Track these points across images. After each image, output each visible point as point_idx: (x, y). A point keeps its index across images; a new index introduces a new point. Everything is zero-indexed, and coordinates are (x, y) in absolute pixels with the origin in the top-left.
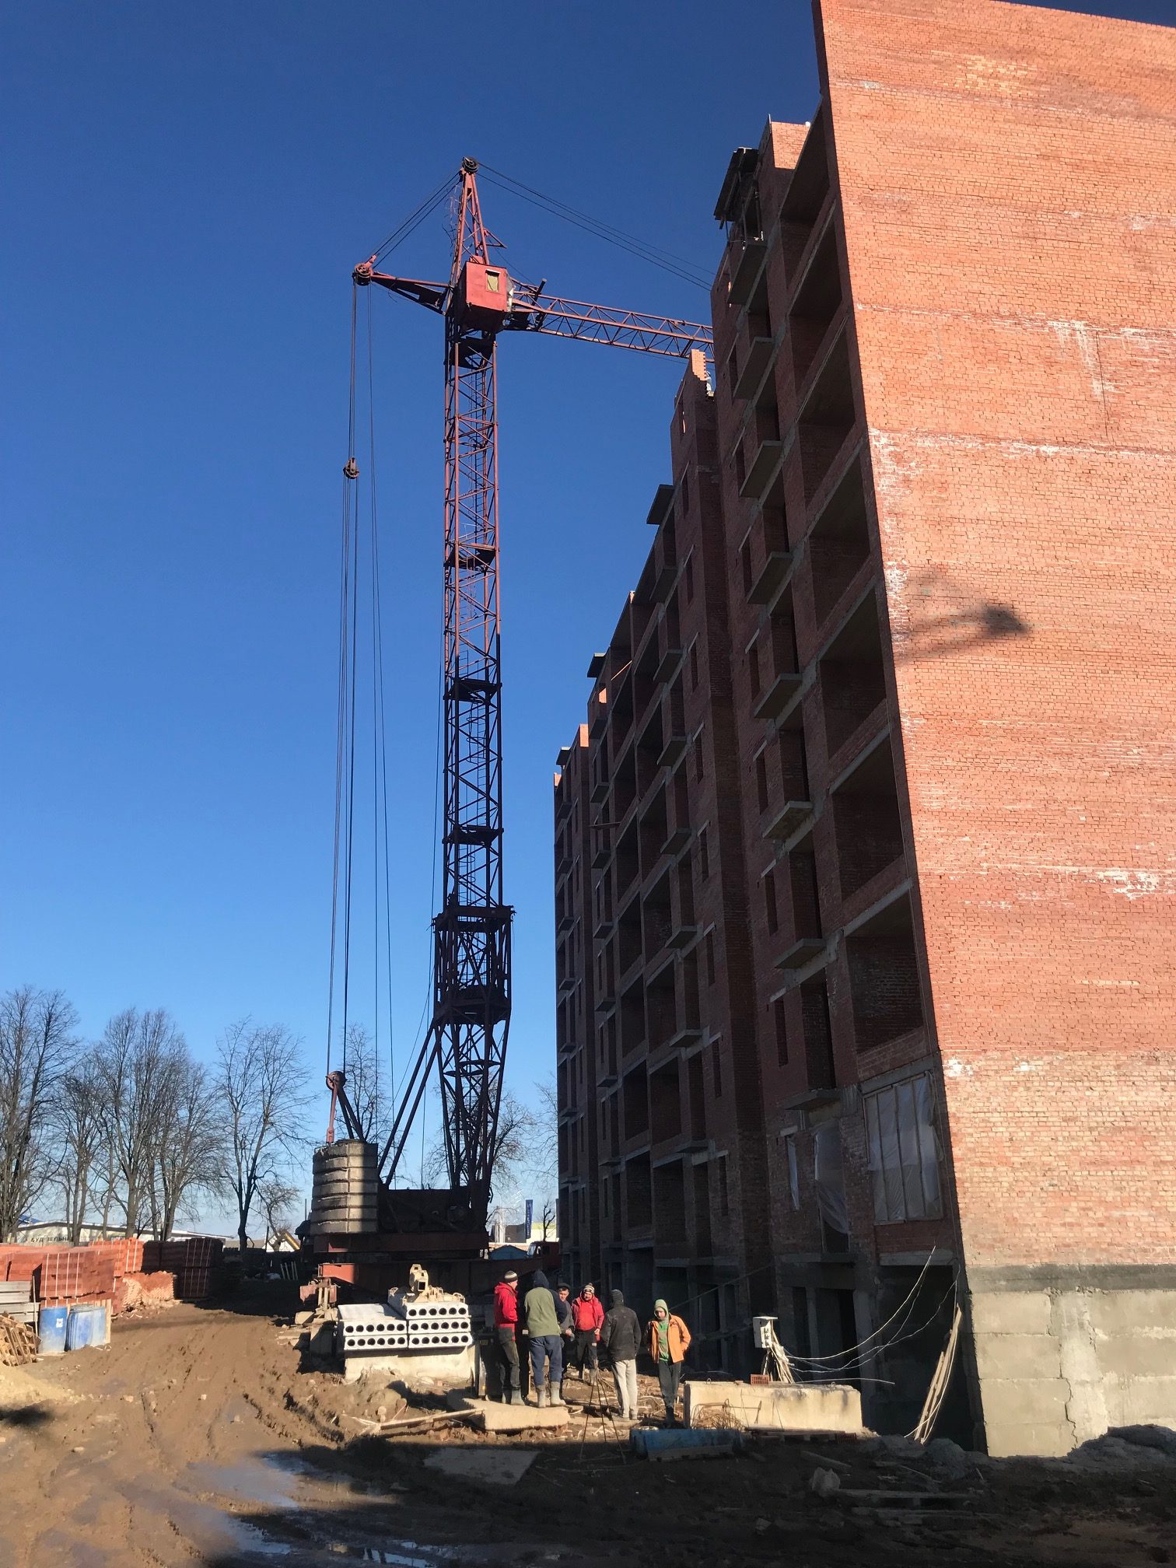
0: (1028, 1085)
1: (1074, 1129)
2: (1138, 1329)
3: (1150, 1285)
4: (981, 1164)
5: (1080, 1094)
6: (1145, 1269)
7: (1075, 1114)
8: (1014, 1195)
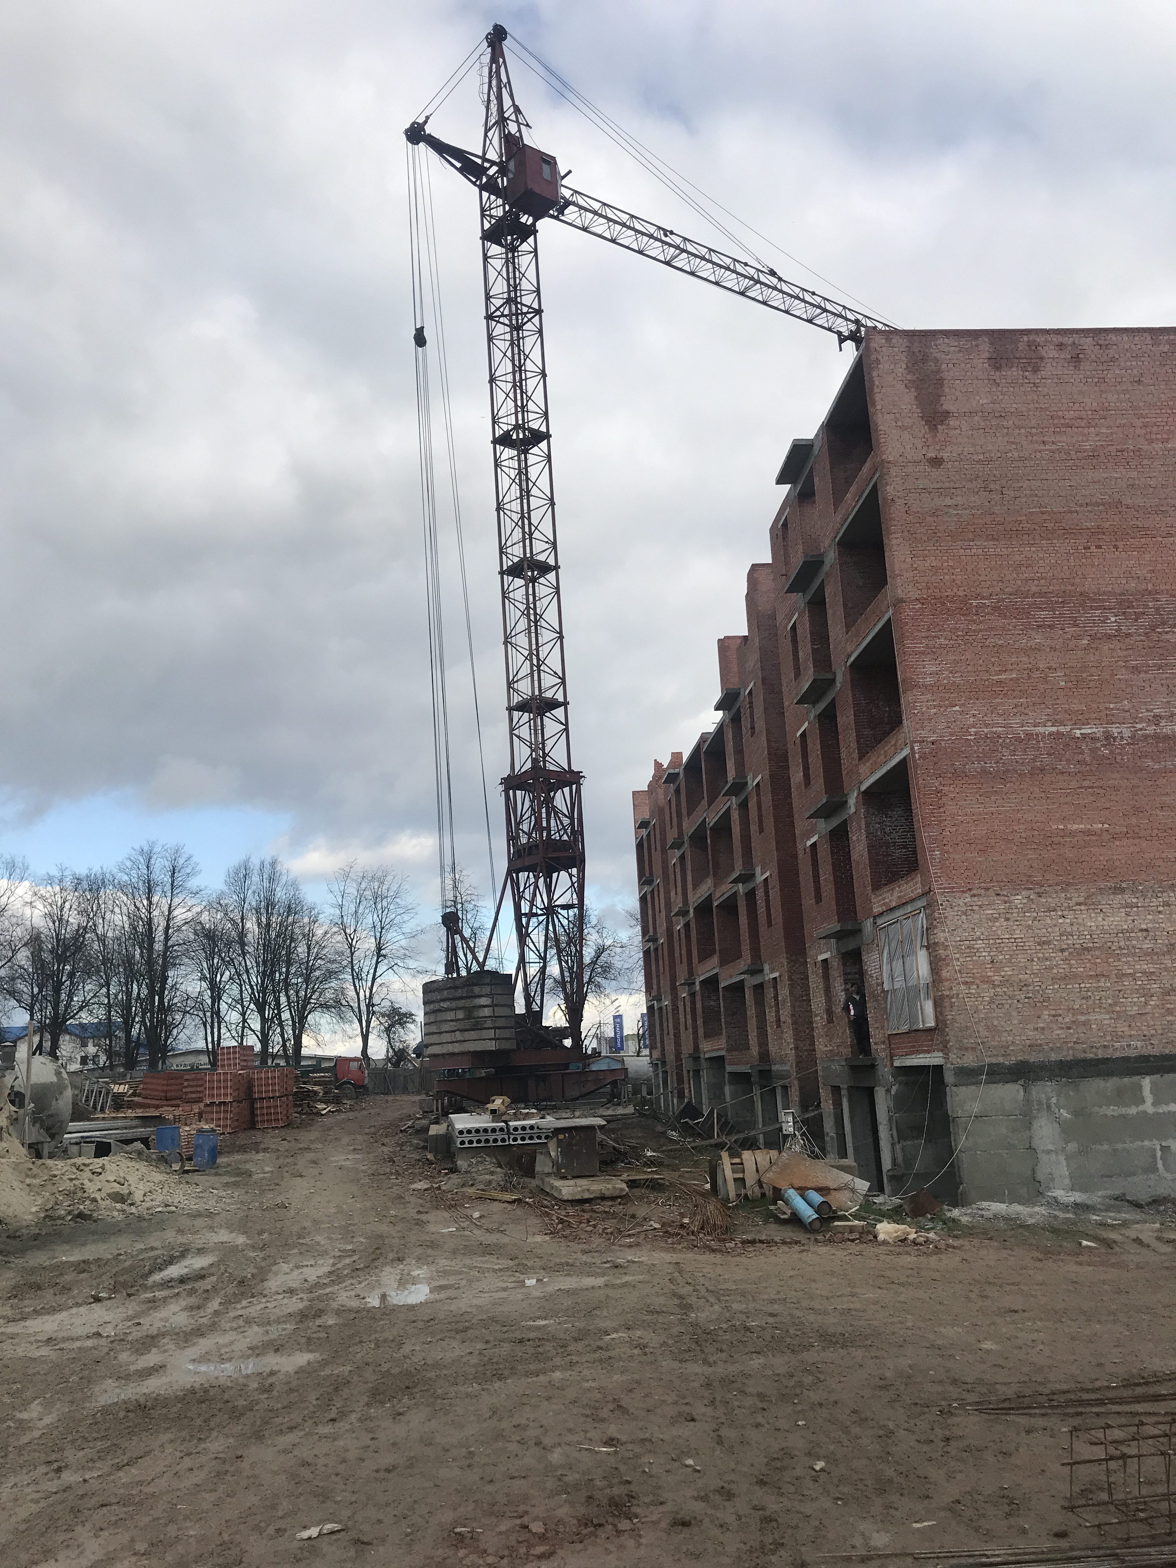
0: (1008, 916)
1: (1048, 952)
2: (1096, 1109)
3: (1110, 1074)
4: (966, 983)
5: (1054, 922)
6: (1106, 1061)
7: (1049, 939)
8: (994, 1006)
